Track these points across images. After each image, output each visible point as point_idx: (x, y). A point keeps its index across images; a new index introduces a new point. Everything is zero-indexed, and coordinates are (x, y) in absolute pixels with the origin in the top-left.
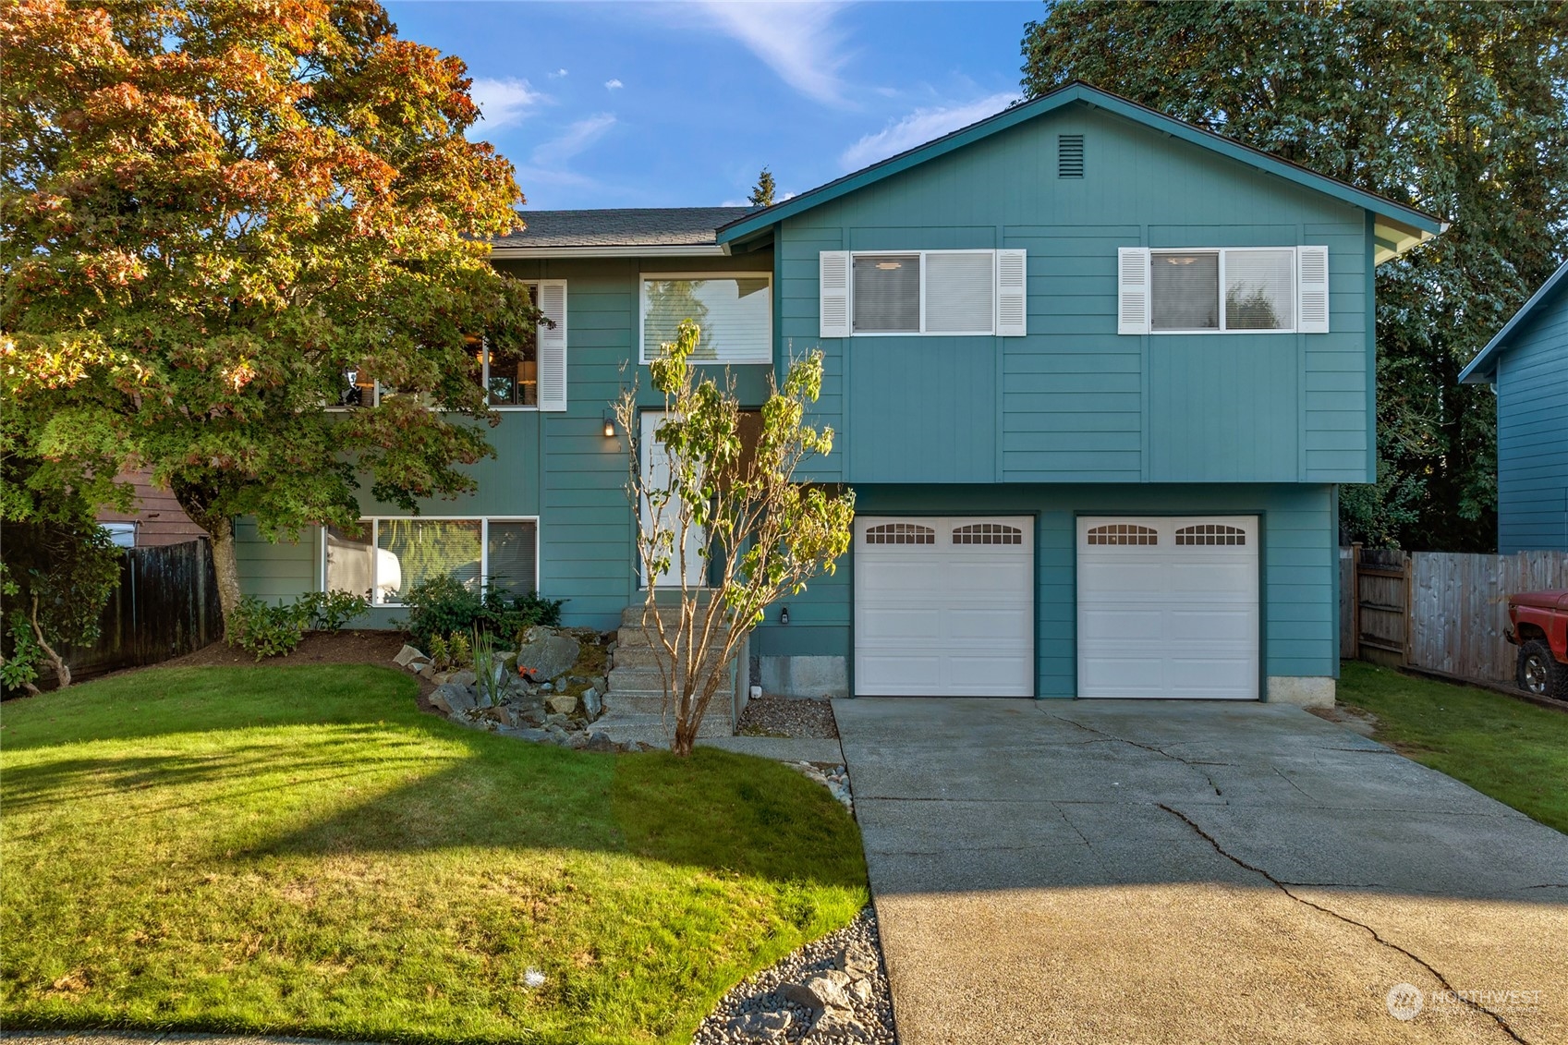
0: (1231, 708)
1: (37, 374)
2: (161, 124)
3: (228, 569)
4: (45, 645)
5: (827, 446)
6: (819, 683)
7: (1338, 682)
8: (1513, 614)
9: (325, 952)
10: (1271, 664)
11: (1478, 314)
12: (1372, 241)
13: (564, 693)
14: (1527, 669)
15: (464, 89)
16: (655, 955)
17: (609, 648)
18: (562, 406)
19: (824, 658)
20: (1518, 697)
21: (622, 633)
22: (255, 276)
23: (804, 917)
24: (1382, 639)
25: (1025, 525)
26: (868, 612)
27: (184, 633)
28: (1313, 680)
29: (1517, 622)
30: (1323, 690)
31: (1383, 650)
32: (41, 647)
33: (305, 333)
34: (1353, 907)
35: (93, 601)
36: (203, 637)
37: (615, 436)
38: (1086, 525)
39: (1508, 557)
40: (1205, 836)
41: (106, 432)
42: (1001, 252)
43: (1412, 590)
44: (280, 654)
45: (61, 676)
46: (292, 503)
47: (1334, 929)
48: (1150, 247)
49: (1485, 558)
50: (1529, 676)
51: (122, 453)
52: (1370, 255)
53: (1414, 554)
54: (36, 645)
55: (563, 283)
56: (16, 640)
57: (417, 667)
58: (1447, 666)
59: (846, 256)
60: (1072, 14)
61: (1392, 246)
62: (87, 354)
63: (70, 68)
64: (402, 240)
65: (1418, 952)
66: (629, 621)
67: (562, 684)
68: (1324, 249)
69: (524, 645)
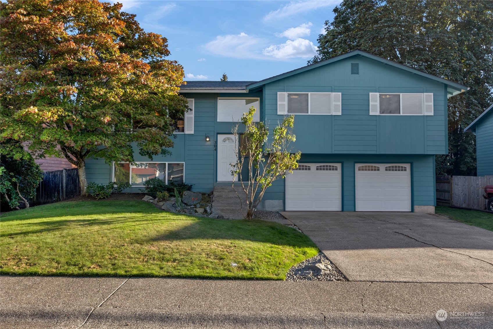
0: (403, 213)
1: (44, 118)
2: (81, 52)
3: (83, 176)
4: (21, 196)
5: (295, 140)
6: (274, 207)
7: (436, 207)
8: (486, 191)
9: (168, 260)
10: (415, 202)
11: (467, 114)
12: (447, 92)
13: (199, 208)
14: (491, 205)
15: (166, 47)
16: (267, 260)
17: (211, 196)
18: (192, 132)
19: (276, 201)
20: (488, 212)
21: (214, 193)
22: (111, 93)
23: (304, 253)
24: (443, 199)
25: (339, 166)
26: (289, 188)
27: (58, 196)
28: (428, 207)
29: (487, 193)
30: (431, 209)
31: (443, 202)
32: (20, 197)
33: (125, 110)
34: (462, 251)
35: (35, 185)
36: (64, 196)
37: (209, 141)
38: (357, 166)
39: (482, 177)
40: (411, 238)
41: (61, 134)
42: (333, 93)
43: (453, 186)
44: (104, 198)
45: (26, 205)
46: (117, 155)
47: (458, 256)
48: (379, 93)
49: (475, 177)
50: (491, 207)
51: (66, 140)
52: (446, 96)
53: (453, 176)
54: (18, 196)
55: (193, 100)
56: (12, 195)
57: (151, 201)
58: (464, 206)
59: (286, 94)
60: (336, 32)
61: (452, 94)
62: (59, 113)
63: (51, 37)
64: (154, 86)
65: (483, 260)
66: (216, 190)
67: (198, 206)
68: (432, 94)
69: (184, 196)
